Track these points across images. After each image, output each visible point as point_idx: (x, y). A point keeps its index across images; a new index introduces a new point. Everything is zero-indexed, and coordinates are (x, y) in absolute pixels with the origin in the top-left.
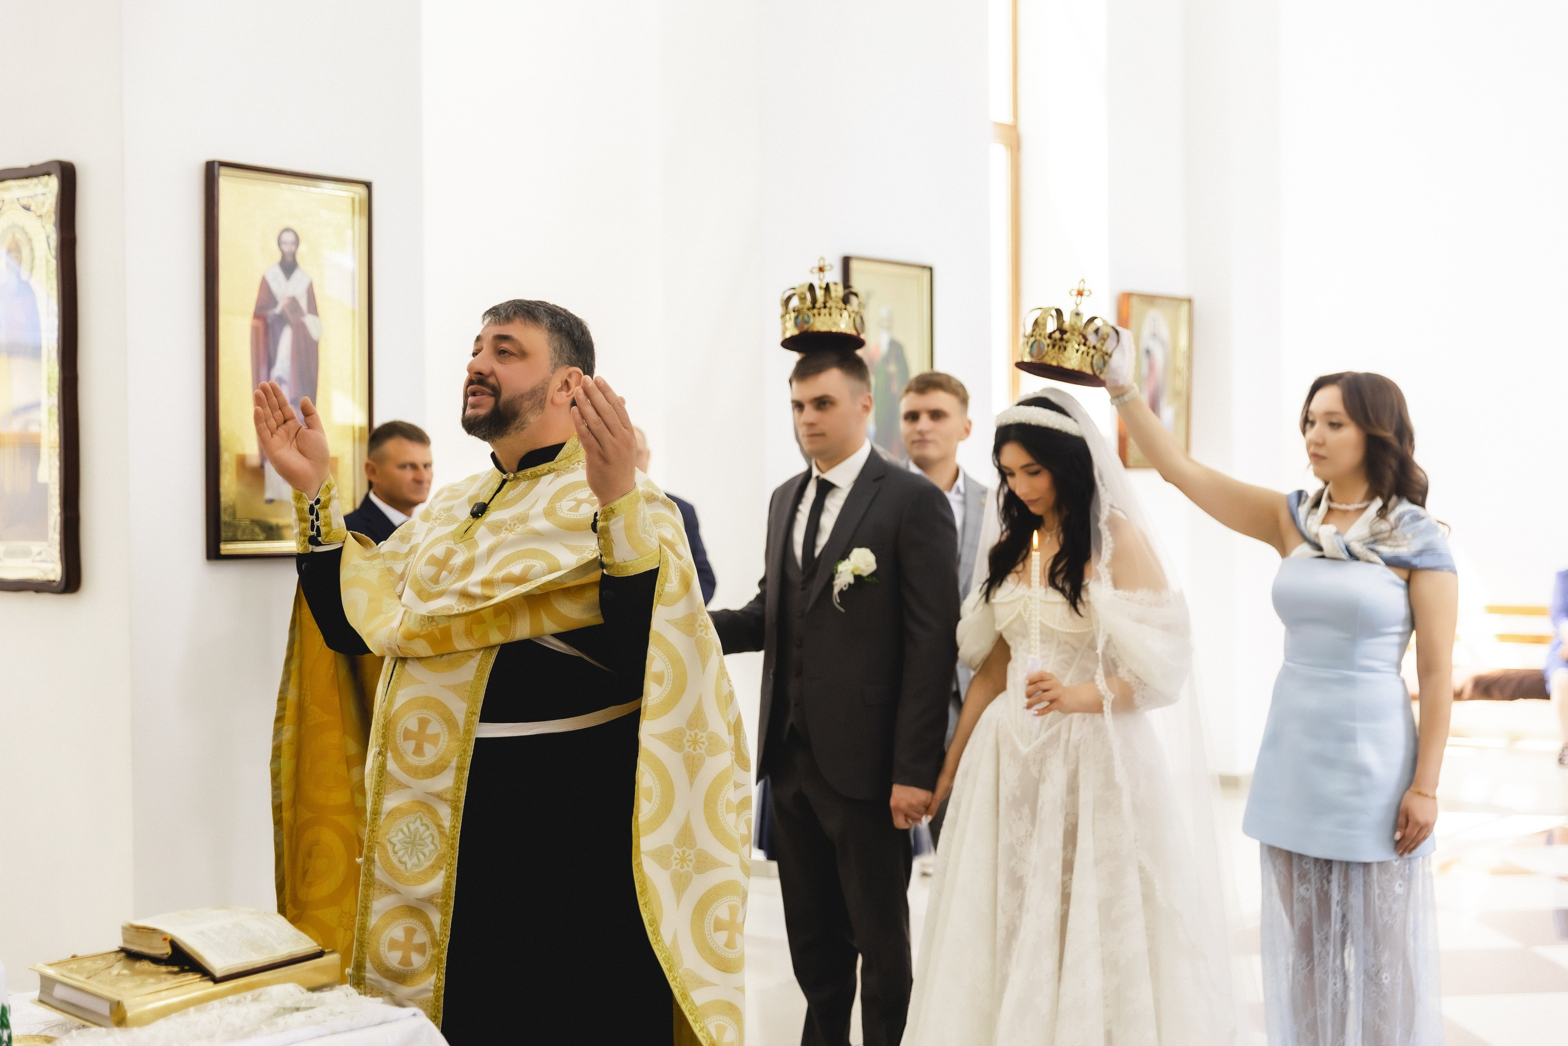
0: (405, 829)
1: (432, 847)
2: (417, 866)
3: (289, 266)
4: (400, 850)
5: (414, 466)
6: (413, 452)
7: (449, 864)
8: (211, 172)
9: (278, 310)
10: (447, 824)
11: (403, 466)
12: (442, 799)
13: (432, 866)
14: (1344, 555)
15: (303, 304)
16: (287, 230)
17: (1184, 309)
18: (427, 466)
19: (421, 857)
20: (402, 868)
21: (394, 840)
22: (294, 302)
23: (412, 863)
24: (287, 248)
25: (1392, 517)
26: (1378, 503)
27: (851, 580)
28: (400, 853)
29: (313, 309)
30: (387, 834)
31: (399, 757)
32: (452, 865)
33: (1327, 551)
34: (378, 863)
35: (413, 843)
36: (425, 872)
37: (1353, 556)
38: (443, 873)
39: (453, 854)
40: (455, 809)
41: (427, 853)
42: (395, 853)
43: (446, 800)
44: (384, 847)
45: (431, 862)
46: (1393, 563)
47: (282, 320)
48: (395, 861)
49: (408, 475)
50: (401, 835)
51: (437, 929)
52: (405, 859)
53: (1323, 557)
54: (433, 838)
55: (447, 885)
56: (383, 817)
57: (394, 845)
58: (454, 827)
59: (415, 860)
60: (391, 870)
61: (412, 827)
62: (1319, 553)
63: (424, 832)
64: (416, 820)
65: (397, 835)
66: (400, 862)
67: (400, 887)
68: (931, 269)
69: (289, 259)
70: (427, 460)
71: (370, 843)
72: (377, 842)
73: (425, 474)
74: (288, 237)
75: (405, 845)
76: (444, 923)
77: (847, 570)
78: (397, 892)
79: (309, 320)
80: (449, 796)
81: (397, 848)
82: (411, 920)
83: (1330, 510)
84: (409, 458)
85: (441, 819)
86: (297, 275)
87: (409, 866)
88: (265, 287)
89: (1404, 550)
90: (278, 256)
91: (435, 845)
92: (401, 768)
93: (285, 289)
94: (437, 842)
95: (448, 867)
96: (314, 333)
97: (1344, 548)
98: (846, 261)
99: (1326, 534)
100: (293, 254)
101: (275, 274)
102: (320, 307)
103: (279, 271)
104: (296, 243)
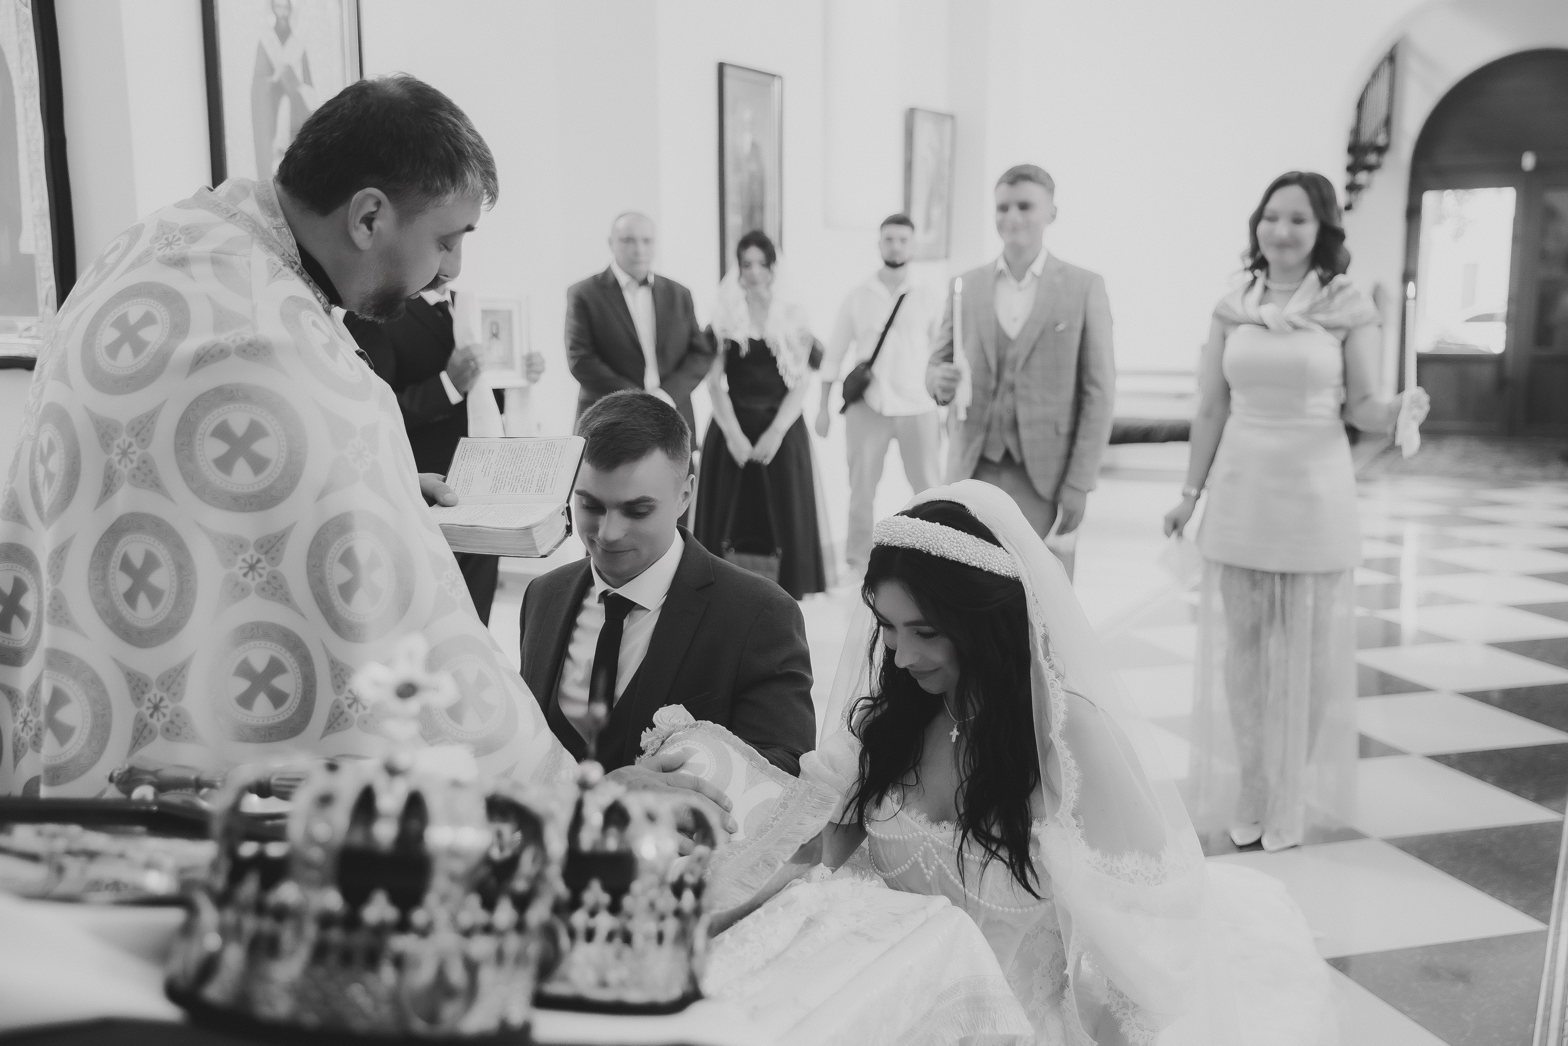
3: (283, 32)
9: (276, 78)
17: (950, 122)
22: (289, 70)
24: (281, 12)
37: (1296, 328)
46: (1329, 328)
47: (280, 89)
62: (1264, 328)
68: (781, 78)
69: (283, 23)
74: (281, 2)
79: (304, 91)
83: (1266, 288)
86: (291, 41)
88: (261, 52)
90: (272, 21)
97: (1285, 322)
98: (721, 67)
99: (1268, 312)
100: (286, 19)
101: (271, 41)
102: (315, 77)
103: (274, 37)
104: (288, 8)
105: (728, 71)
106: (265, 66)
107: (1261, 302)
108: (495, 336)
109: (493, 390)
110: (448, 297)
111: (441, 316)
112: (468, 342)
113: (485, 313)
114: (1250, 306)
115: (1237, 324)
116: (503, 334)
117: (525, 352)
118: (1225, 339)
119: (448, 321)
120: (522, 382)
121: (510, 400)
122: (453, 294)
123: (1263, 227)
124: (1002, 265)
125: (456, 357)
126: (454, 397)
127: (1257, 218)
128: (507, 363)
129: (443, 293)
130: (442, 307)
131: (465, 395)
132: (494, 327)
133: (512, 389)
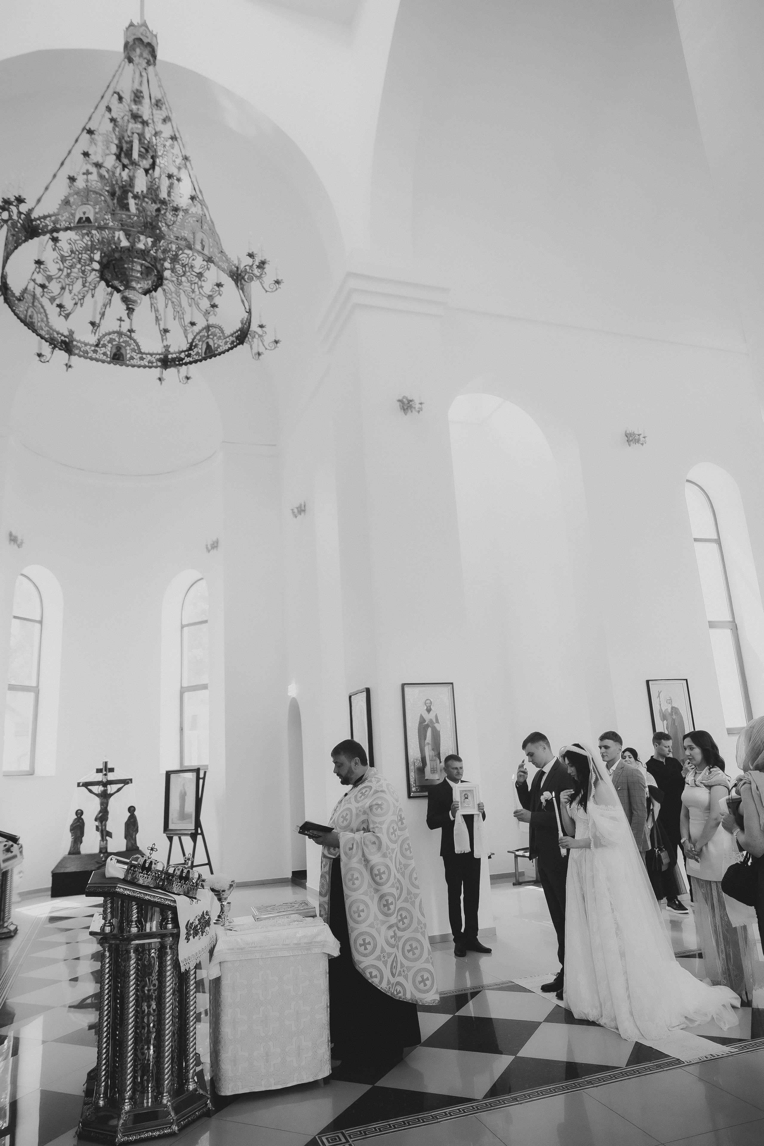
3: (429, 710)
5: (457, 768)
6: (456, 764)
8: (403, 686)
9: (426, 723)
11: (453, 768)
15: (434, 721)
16: (427, 700)
18: (461, 768)
22: (431, 720)
24: (428, 705)
29: (437, 721)
47: (428, 726)
49: (456, 771)
68: (686, 680)
69: (429, 708)
70: (461, 766)
73: (460, 771)
74: (428, 702)
79: (436, 725)
84: (455, 766)
86: (432, 712)
88: (421, 717)
89: (710, 782)
90: (425, 707)
93: (428, 717)
96: (438, 729)
100: (430, 706)
102: (440, 720)
103: (425, 712)
104: (431, 703)
106: (422, 720)
108: (467, 798)
116: (470, 798)
119: (453, 795)
125: (453, 806)
126: (452, 818)
131: (454, 818)
132: (466, 795)
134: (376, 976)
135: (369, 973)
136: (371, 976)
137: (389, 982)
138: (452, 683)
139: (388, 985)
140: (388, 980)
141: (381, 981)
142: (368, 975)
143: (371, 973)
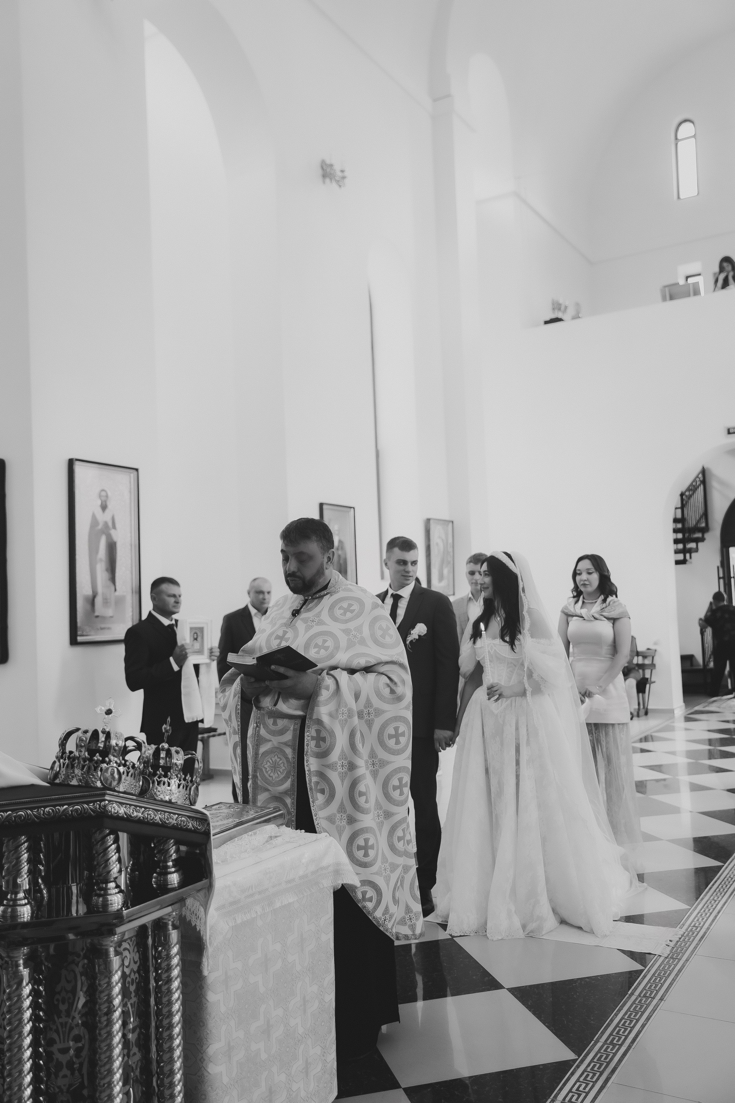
0: (271, 761)
1: (284, 768)
2: (278, 777)
3: (104, 507)
4: (269, 771)
5: (174, 596)
6: (174, 589)
7: (293, 776)
8: (71, 463)
9: (99, 527)
10: (290, 756)
12: (287, 745)
13: (284, 777)
14: (593, 619)
15: (110, 524)
16: (103, 490)
17: (451, 524)
19: (279, 773)
20: (270, 779)
21: (266, 766)
22: (106, 524)
23: (275, 776)
24: (103, 499)
25: (607, 602)
26: (602, 597)
27: (417, 637)
28: (269, 772)
29: (114, 527)
30: (262, 764)
31: (266, 727)
32: (294, 776)
33: (586, 618)
34: (259, 778)
35: (275, 767)
36: (282, 780)
37: (596, 618)
38: (290, 780)
39: (294, 770)
40: (294, 749)
41: (282, 771)
42: (267, 772)
43: (289, 745)
44: (261, 770)
45: (284, 775)
46: (608, 619)
47: (101, 531)
48: (267, 776)
50: (269, 764)
51: (289, 806)
52: (272, 774)
53: (585, 620)
54: (284, 764)
55: (292, 785)
56: (260, 756)
57: (266, 769)
58: (294, 758)
59: (276, 775)
60: (265, 780)
61: (273, 759)
62: (583, 619)
63: (280, 761)
64: (275, 756)
65: (267, 764)
66: (270, 776)
67: (270, 788)
68: (354, 508)
69: (104, 503)
71: (255, 769)
72: (258, 768)
74: (103, 494)
75: (270, 768)
76: (293, 803)
77: (416, 633)
78: (268, 790)
79: (113, 532)
80: (290, 743)
81: (267, 770)
82: (277, 803)
83: (583, 602)
84: (173, 593)
85: (287, 755)
86: (107, 511)
87: (274, 778)
88: (94, 517)
89: (613, 614)
90: (99, 503)
91: (285, 767)
92: (267, 732)
93: (102, 518)
94: (286, 766)
95: (292, 777)
96: (115, 538)
97: (591, 616)
98: (321, 505)
99: (584, 612)
100: (106, 501)
101: (98, 511)
102: (117, 526)
103: (100, 510)
104: (107, 496)
105: (325, 507)
106: (95, 523)
107: (582, 608)
108: (196, 639)
109: (194, 665)
110: (173, 622)
111: (171, 631)
112: (183, 642)
113: (191, 629)
114: (578, 609)
115: (573, 616)
116: (199, 639)
117: (209, 646)
118: (568, 624)
119: (174, 634)
120: (208, 661)
121: (202, 670)
122: (176, 621)
123: (578, 578)
124: (470, 595)
125: (177, 650)
126: (176, 668)
127: (575, 574)
128: (200, 652)
129: (172, 620)
130: (171, 626)
131: (181, 667)
132: (195, 635)
133: (203, 664)
134: (370, 900)
135: (362, 892)
136: (364, 898)
137: (386, 910)
138: (137, 470)
139: (383, 914)
140: (387, 907)
141: (375, 908)
142: (360, 896)
143: (364, 893)
